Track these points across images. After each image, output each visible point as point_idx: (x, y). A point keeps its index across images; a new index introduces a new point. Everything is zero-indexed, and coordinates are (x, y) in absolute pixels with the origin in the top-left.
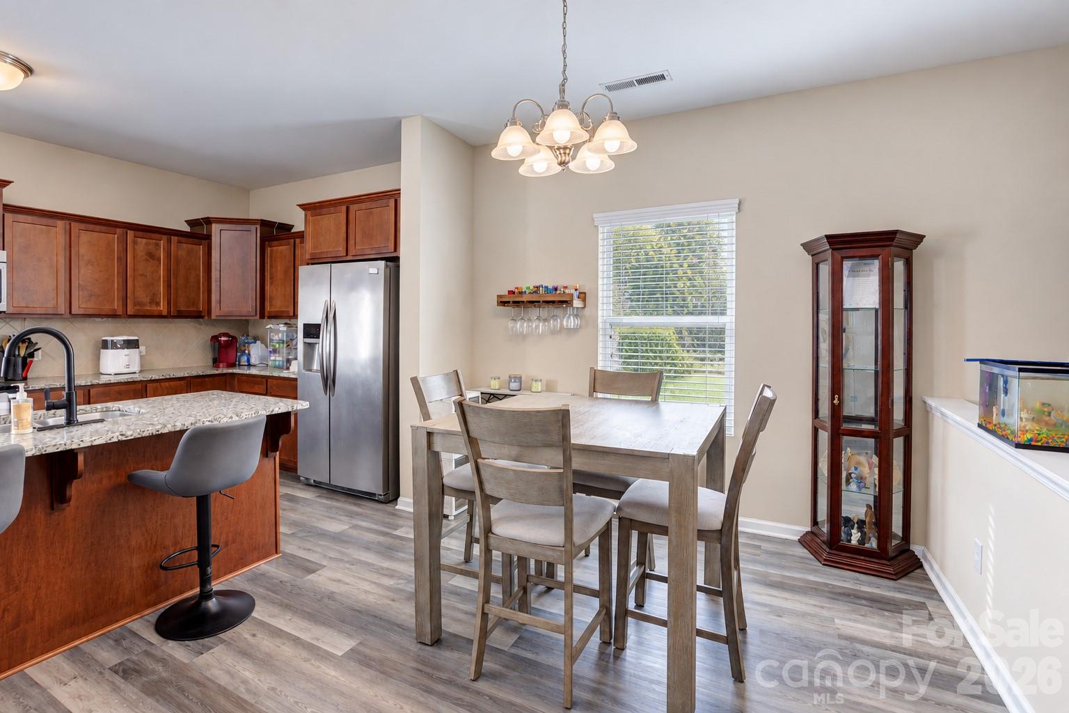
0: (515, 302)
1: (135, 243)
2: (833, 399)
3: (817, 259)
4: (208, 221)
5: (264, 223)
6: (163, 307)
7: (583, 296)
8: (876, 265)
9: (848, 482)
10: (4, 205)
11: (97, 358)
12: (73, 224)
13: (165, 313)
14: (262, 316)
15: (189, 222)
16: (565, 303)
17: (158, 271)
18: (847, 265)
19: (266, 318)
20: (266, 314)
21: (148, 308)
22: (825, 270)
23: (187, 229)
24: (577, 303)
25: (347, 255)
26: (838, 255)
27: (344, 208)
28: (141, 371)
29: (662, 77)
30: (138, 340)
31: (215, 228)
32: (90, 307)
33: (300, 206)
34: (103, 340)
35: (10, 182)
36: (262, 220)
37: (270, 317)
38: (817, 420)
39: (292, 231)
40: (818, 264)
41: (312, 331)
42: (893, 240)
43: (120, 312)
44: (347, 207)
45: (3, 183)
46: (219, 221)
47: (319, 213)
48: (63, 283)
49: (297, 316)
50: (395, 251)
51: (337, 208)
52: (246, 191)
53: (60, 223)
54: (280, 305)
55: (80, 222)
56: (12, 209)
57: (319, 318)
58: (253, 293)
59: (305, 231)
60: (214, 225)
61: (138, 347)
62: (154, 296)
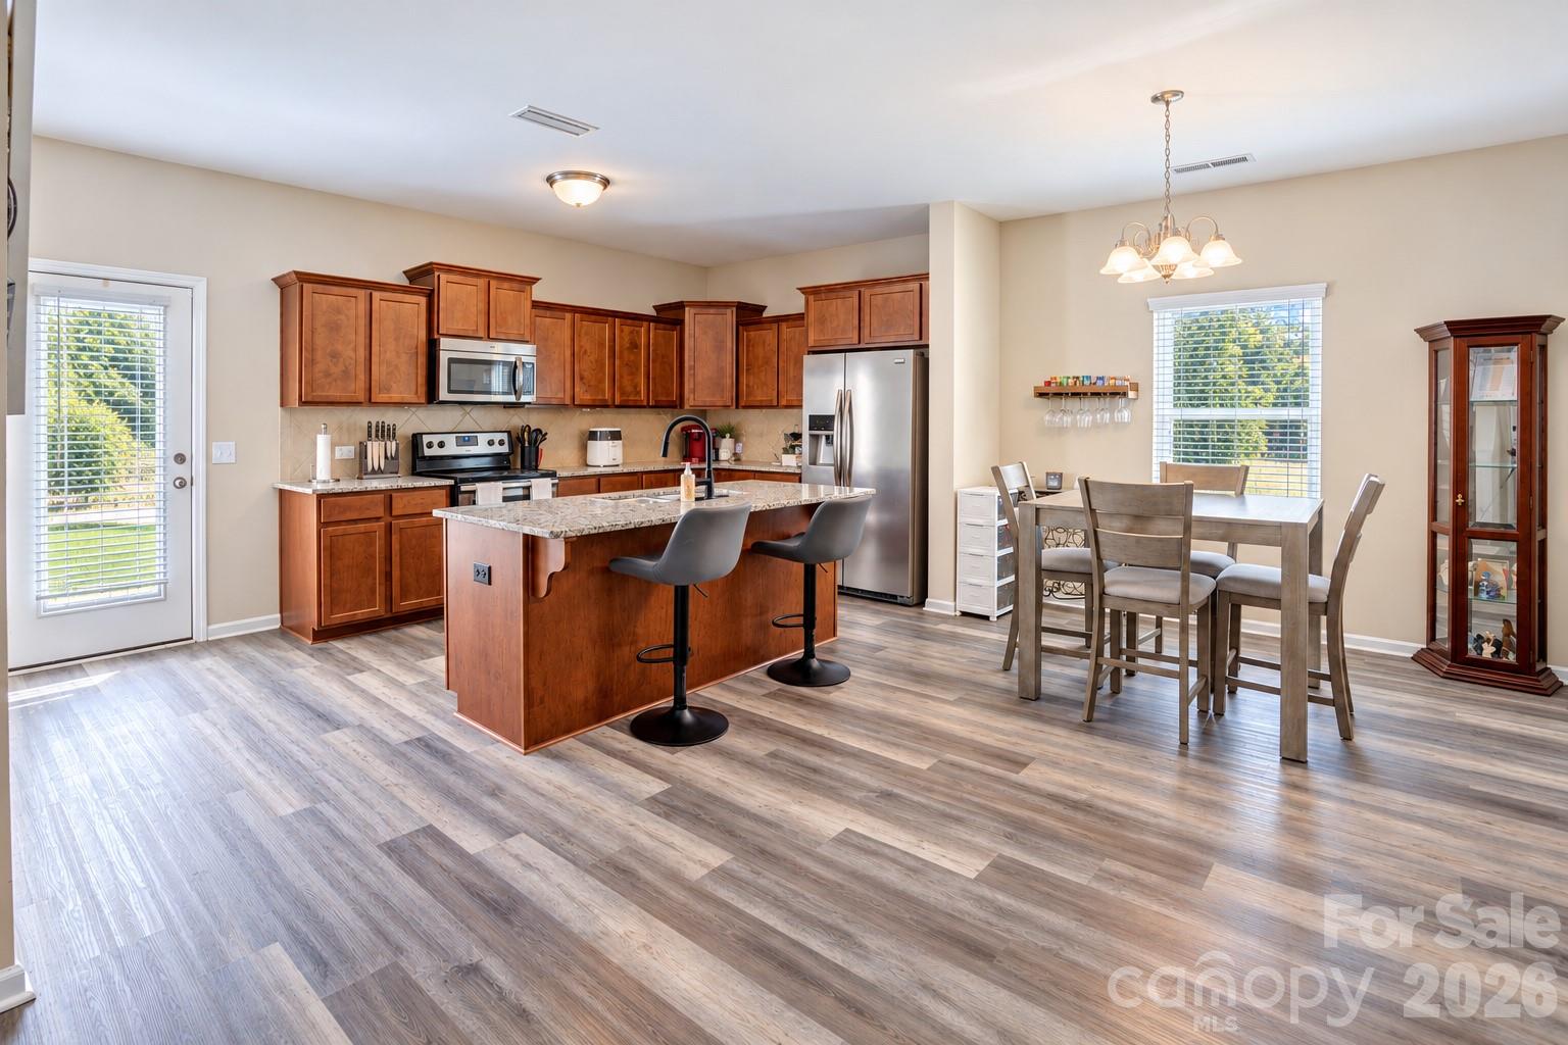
0: (1050, 393)
1: (622, 331)
2: (1455, 497)
3: (1437, 346)
4: (680, 306)
5: (741, 306)
6: (642, 397)
7: (1135, 387)
8: (1514, 354)
9: (1477, 593)
10: (533, 302)
11: (584, 448)
12: (576, 315)
13: (645, 403)
14: (737, 407)
15: (656, 308)
16: (1117, 393)
17: (639, 359)
18: (1475, 354)
19: (741, 407)
20: (742, 403)
21: (631, 398)
22: (1447, 358)
23: (653, 313)
24: (1131, 394)
25: (859, 342)
26: (1464, 342)
27: (857, 293)
28: (623, 464)
29: (1244, 159)
30: (620, 431)
31: (688, 313)
32: (587, 398)
33: (799, 289)
34: (591, 432)
35: (538, 279)
36: (739, 302)
37: (746, 407)
38: (1434, 523)
39: (764, 315)
40: (1436, 352)
41: (821, 423)
42: (1540, 326)
43: (610, 403)
44: (860, 292)
45: (535, 280)
46: (694, 304)
47: (823, 297)
48: (568, 373)
49: (801, 407)
50: (921, 339)
51: (848, 293)
52: (704, 270)
53: (568, 316)
54: (760, 396)
55: (581, 313)
56: (536, 305)
57: (831, 409)
58: (729, 381)
59: (803, 314)
60: (687, 309)
61: (621, 439)
62: (636, 386)
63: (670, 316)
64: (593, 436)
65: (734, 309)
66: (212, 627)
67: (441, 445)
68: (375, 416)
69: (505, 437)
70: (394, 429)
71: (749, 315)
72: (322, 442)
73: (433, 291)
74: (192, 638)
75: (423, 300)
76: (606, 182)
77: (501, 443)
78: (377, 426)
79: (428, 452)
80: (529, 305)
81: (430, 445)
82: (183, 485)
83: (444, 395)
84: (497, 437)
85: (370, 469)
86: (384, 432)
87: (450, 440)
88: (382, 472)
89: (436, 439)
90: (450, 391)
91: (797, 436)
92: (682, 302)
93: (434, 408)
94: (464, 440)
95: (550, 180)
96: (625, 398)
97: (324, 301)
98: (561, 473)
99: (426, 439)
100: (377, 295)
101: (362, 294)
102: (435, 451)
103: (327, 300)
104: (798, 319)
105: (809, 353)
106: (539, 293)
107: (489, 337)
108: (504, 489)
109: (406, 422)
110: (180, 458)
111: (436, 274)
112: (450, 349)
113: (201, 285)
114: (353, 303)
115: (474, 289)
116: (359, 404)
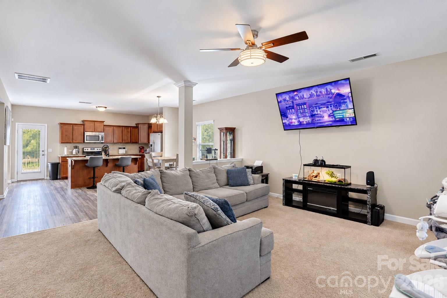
1: (124, 129)
7: (195, 139)
11: (118, 151)
13: (130, 142)
14: (148, 143)
17: (128, 134)
21: (127, 142)
25: (157, 131)
30: (125, 148)
32: (117, 142)
34: (119, 148)
43: (122, 142)
45: (103, 122)
48: (112, 137)
53: (112, 127)
55: (115, 127)
56: (105, 126)
62: (128, 139)
63: (137, 127)
65: (148, 124)
66: (47, 177)
67: (88, 149)
68: (75, 145)
69: (101, 148)
70: (79, 147)
72: (65, 149)
73: (84, 124)
74: (44, 178)
75: (83, 126)
79: (85, 151)
80: (103, 125)
81: (85, 150)
82: (43, 155)
83: (86, 141)
84: (99, 148)
86: (76, 147)
89: (86, 149)
92: (139, 123)
93: (84, 143)
94: (92, 149)
95: (97, 107)
96: (125, 141)
97: (65, 127)
99: (84, 149)
100: (75, 126)
101: (71, 126)
102: (86, 151)
103: (66, 127)
106: (105, 123)
107: (95, 131)
109: (81, 146)
110: (43, 151)
111: (85, 122)
112: (87, 134)
113: (46, 125)
114: (70, 128)
115: (92, 124)
116: (71, 143)
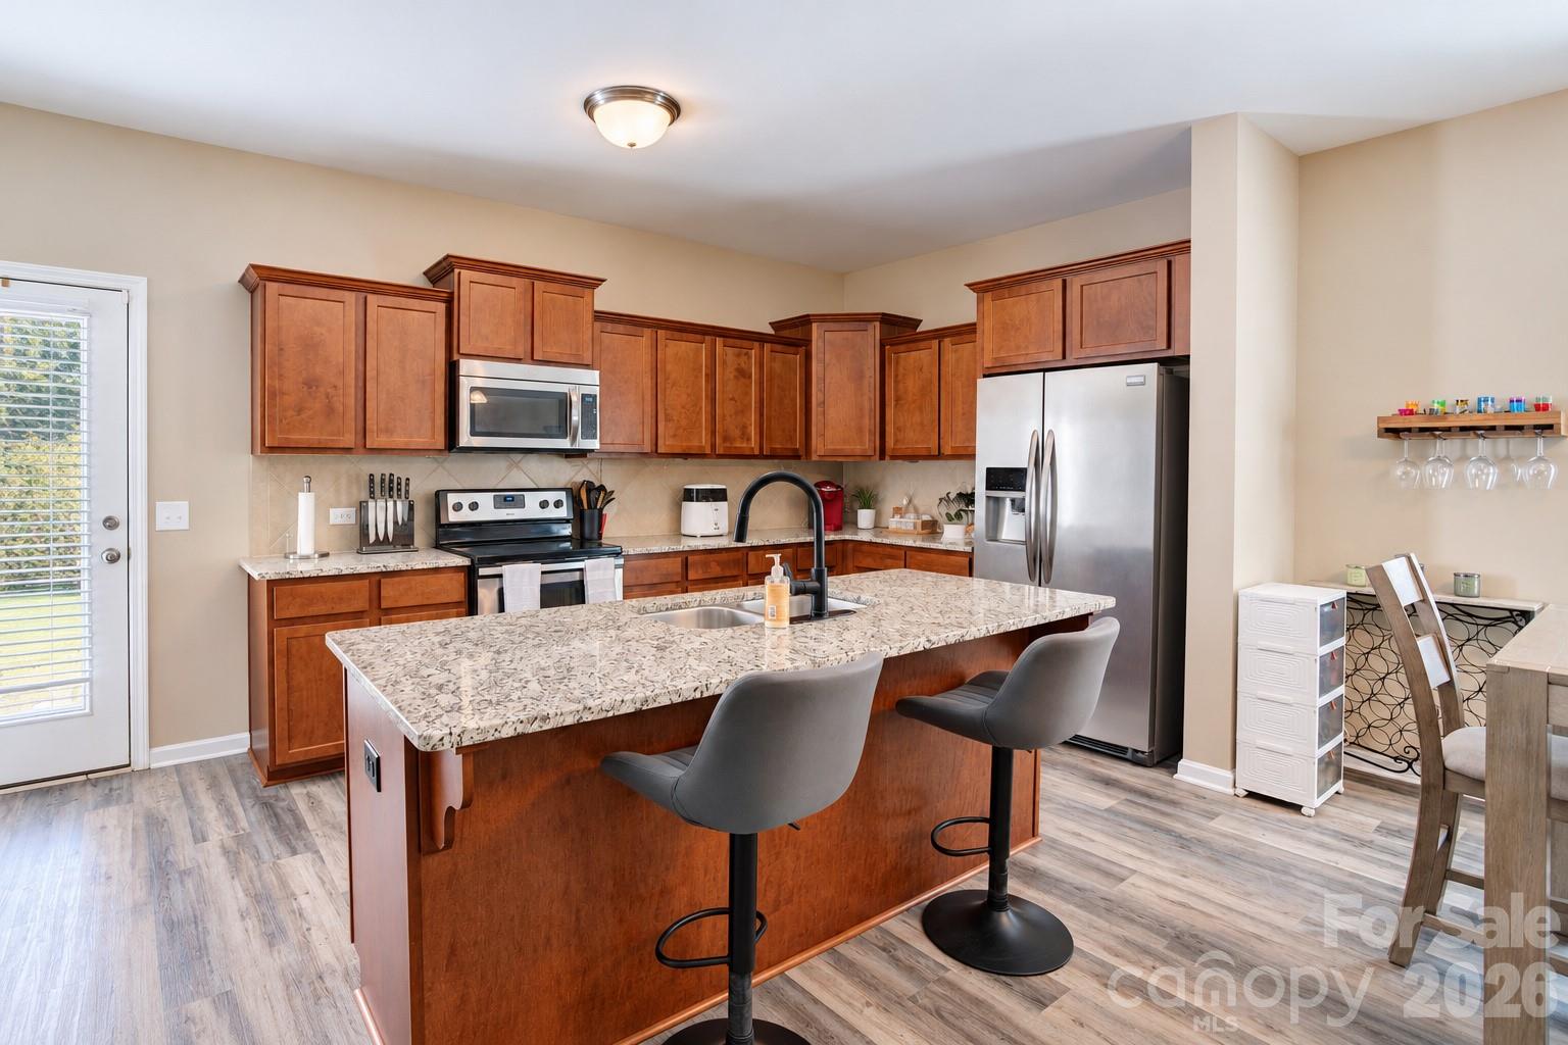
0: (1410, 429)
1: (725, 354)
4: (805, 321)
5: (887, 320)
6: (754, 443)
10: (597, 312)
11: (678, 513)
12: (659, 331)
13: (757, 452)
14: (882, 456)
15: (773, 324)
17: (747, 394)
19: (887, 458)
20: (888, 452)
21: (738, 445)
23: (769, 330)
25: (1065, 358)
27: (1058, 283)
30: (725, 490)
31: (816, 330)
32: (675, 444)
33: (969, 285)
34: (686, 489)
35: (602, 280)
36: (884, 314)
37: (894, 457)
39: (919, 330)
41: (1005, 479)
43: (708, 451)
44: (1064, 281)
45: (594, 283)
46: (823, 318)
47: (1007, 296)
48: (649, 409)
49: (972, 456)
50: (1169, 346)
51: (1044, 285)
52: (839, 276)
53: (647, 332)
54: (914, 439)
55: (667, 328)
56: (601, 317)
57: (1020, 459)
58: (870, 422)
59: (975, 324)
60: (814, 326)
61: (726, 500)
62: (744, 428)
63: (792, 335)
64: (689, 495)
65: (878, 324)
66: (156, 750)
67: (473, 507)
68: (380, 467)
69: (562, 496)
70: (407, 485)
71: (898, 331)
73: (452, 293)
74: (129, 765)
75: (441, 307)
76: (673, 107)
77: (558, 504)
78: (383, 481)
79: (453, 517)
80: (589, 317)
81: (457, 507)
82: (113, 559)
83: (465, 439)
84: (551, 497)
85: (372, 538)
86: (391, 487)
87: (486, 500)
88: (389, 544)
89: (466, 499)
90: (473, 433)
91: (968, 498)
92: (808, 316)
93: (453, 456)
94: (505, 500)
95: (589, 106)
96: (728, 445)
97: (297, 311)
98: (631, 550)
99: (452, 499)
100: (371, 298)
101: (350, 297)
102: (466, 516)
103: (308, 305)
104: (966, 332)
105: (985, 376)
106: (603, 300)
107: (532, 358)
108: (543, 573)
109: (423, 478)
110: (110, 523)
111: (457, 271)
112: (475, 374)
113: (139, 286)
114: (340, 312)
115: (511, 293)
116: (348, 450)
